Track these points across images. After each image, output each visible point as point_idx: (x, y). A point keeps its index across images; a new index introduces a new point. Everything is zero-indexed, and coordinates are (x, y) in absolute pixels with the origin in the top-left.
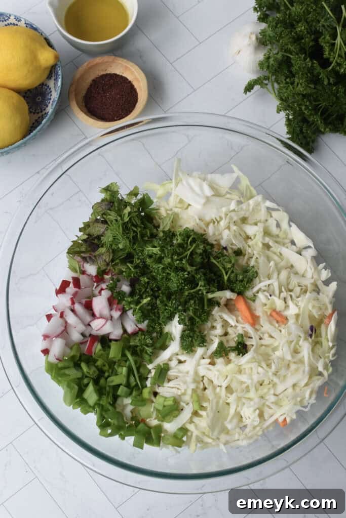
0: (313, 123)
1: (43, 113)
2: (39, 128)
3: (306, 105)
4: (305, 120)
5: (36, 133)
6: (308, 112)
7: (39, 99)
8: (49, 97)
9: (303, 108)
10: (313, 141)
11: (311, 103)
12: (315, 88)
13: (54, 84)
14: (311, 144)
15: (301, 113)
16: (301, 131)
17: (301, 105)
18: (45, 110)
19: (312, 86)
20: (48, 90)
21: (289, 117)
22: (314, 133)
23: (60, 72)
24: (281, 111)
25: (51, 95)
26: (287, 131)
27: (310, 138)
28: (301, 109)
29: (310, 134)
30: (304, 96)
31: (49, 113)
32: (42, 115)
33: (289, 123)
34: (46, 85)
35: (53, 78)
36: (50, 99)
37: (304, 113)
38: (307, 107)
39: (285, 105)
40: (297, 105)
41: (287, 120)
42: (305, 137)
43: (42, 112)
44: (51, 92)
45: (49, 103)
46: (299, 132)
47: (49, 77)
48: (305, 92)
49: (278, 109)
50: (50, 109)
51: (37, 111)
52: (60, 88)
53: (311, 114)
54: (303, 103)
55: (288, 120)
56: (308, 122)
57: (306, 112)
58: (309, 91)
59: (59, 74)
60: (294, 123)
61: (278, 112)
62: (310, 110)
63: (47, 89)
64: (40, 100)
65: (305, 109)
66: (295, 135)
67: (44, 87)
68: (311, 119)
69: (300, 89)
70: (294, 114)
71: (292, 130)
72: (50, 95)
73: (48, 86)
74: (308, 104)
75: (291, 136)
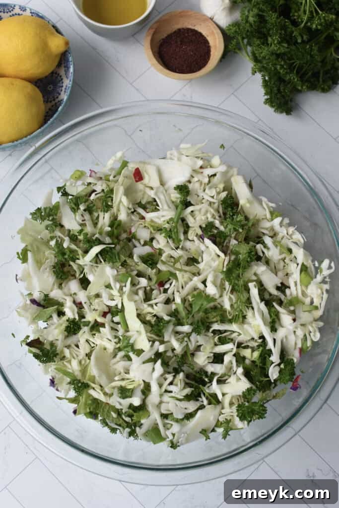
0: (290, 82)
1: (57, 100)
2: (55, 116)
3: (281, 65)
4: (281, 80)
5: (54, 121)
6: (284, 71)
7: (50, 88)
8: (61, 85)
9: (278, 67)
10: (291, 101)
11: (285, 62)
12: (288, 48)
13: (65, 71)
14: (289, 103)
15: (277, 73)
16: (279, 90)
17: (276, 64)
18: (57, 98)
19: (286, 45)
20: (59, 78)
21: (265, 78)
22: (291, 92)
23: (70, 59)
24: (256, 72)
25: (63, 83)
26: (264, 92)
27: (289, 96)
28: (276, 69)
29: (288, 93)
30: (278, 56)
31: (65, 100)
32: (56, 103)
33: (266, 84)
34: (56, 73)
35: (63, 65)
36: (62, 86)
37: (279, 73)
38: (282, 67)
39: (259, 66)
40: (272, 65)
41: (263, 81)
42: (283, 96)
43: (54, 100)
44: (62, 79)
45: (61, 90)
46: (276, 92)
47: (59, 65)
48: (279, 52)
49: (253, 70)
50: (64, 96)
51: (49, 100)
52: (72, 74)
53: (286, 73)
54: (277, 63)
55: (265, 81)
56: (284, 81)
57: (281, 71)
58: (282, 50)
59: (70, 60)
60: (270, 83)
61: (253, 74)
62: (285, 69)
63: (57, 77)
64: (52, 88)
65: (281, 68)
66: (273, 95)
67: (54, 75)
68: (288, 78)
69: (274, 48)
70: (269, 74)
71: (269, 91)
72: (61, 83)
73: (59, 74)
74: (282, 63)
75: (269, 97)
